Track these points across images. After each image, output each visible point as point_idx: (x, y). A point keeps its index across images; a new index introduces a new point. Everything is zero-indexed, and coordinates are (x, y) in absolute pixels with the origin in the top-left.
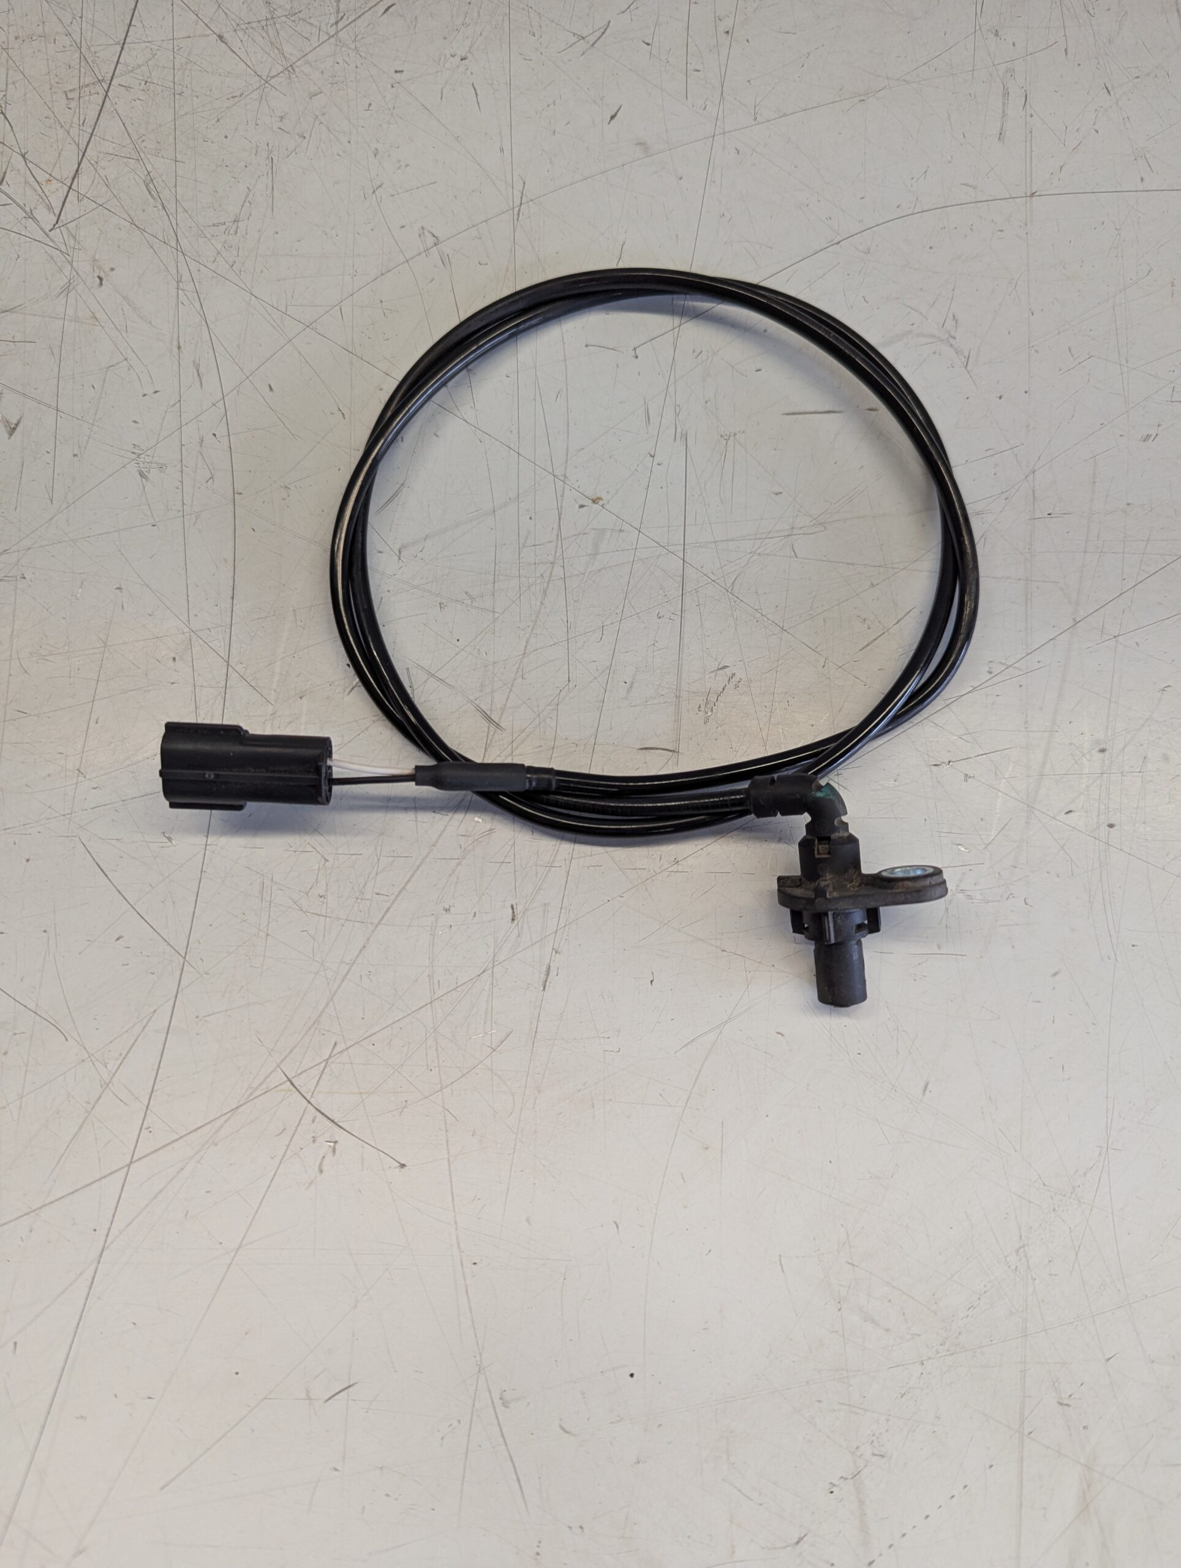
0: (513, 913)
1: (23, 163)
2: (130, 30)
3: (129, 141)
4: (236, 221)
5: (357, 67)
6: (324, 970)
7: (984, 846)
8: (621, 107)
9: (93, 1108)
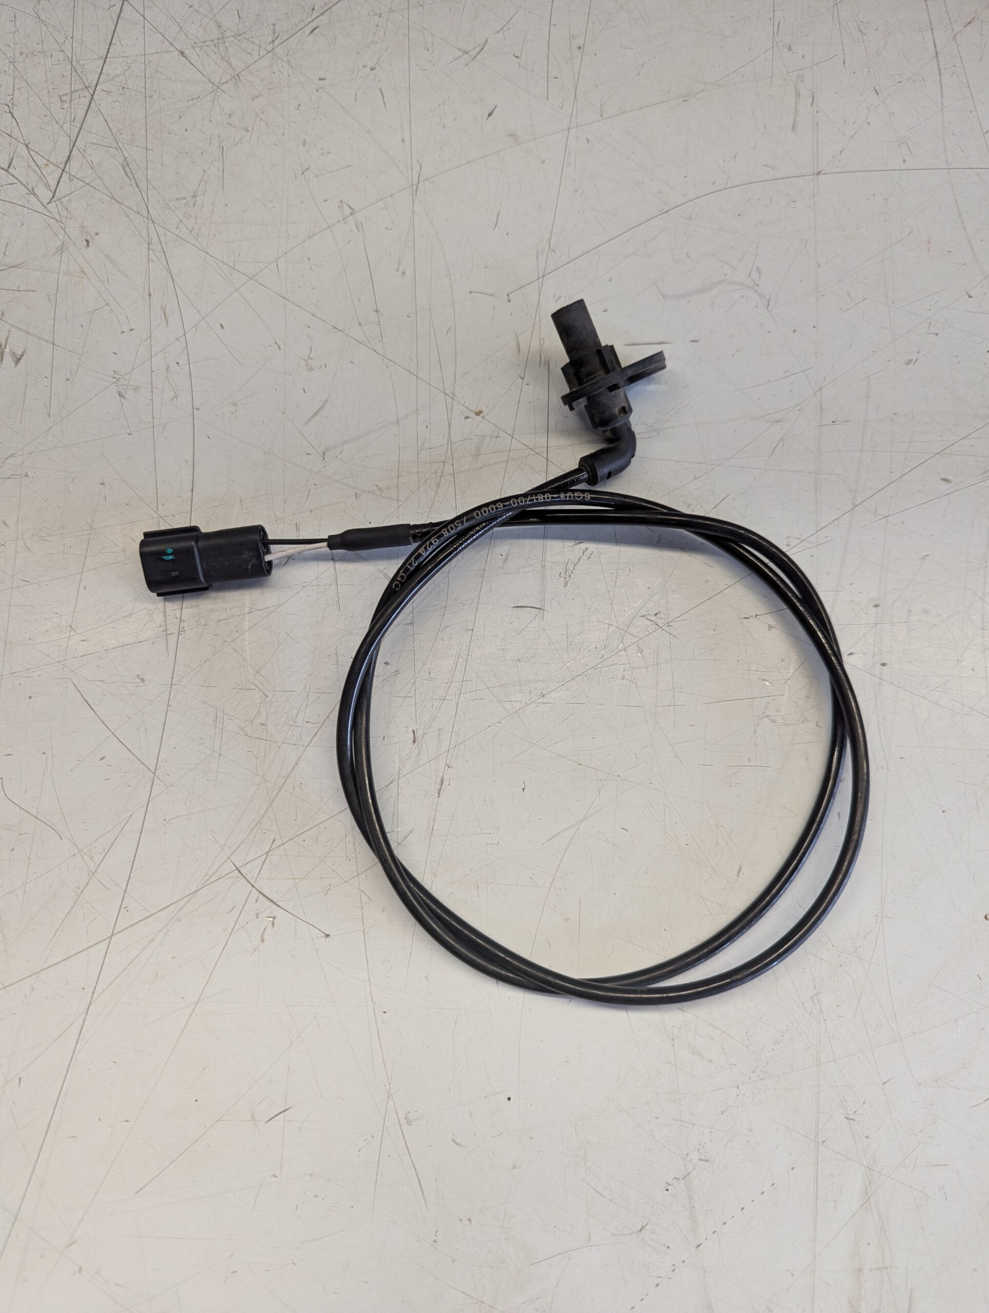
0: (414, 736)
1: (27, 151)
2: (111, 48)
3: (110, 133)
4: (194, 196)
5: (289, 76)
6: (265, 782)
7: (784, 681)
8: (496, 107)
9: (82, 892)
